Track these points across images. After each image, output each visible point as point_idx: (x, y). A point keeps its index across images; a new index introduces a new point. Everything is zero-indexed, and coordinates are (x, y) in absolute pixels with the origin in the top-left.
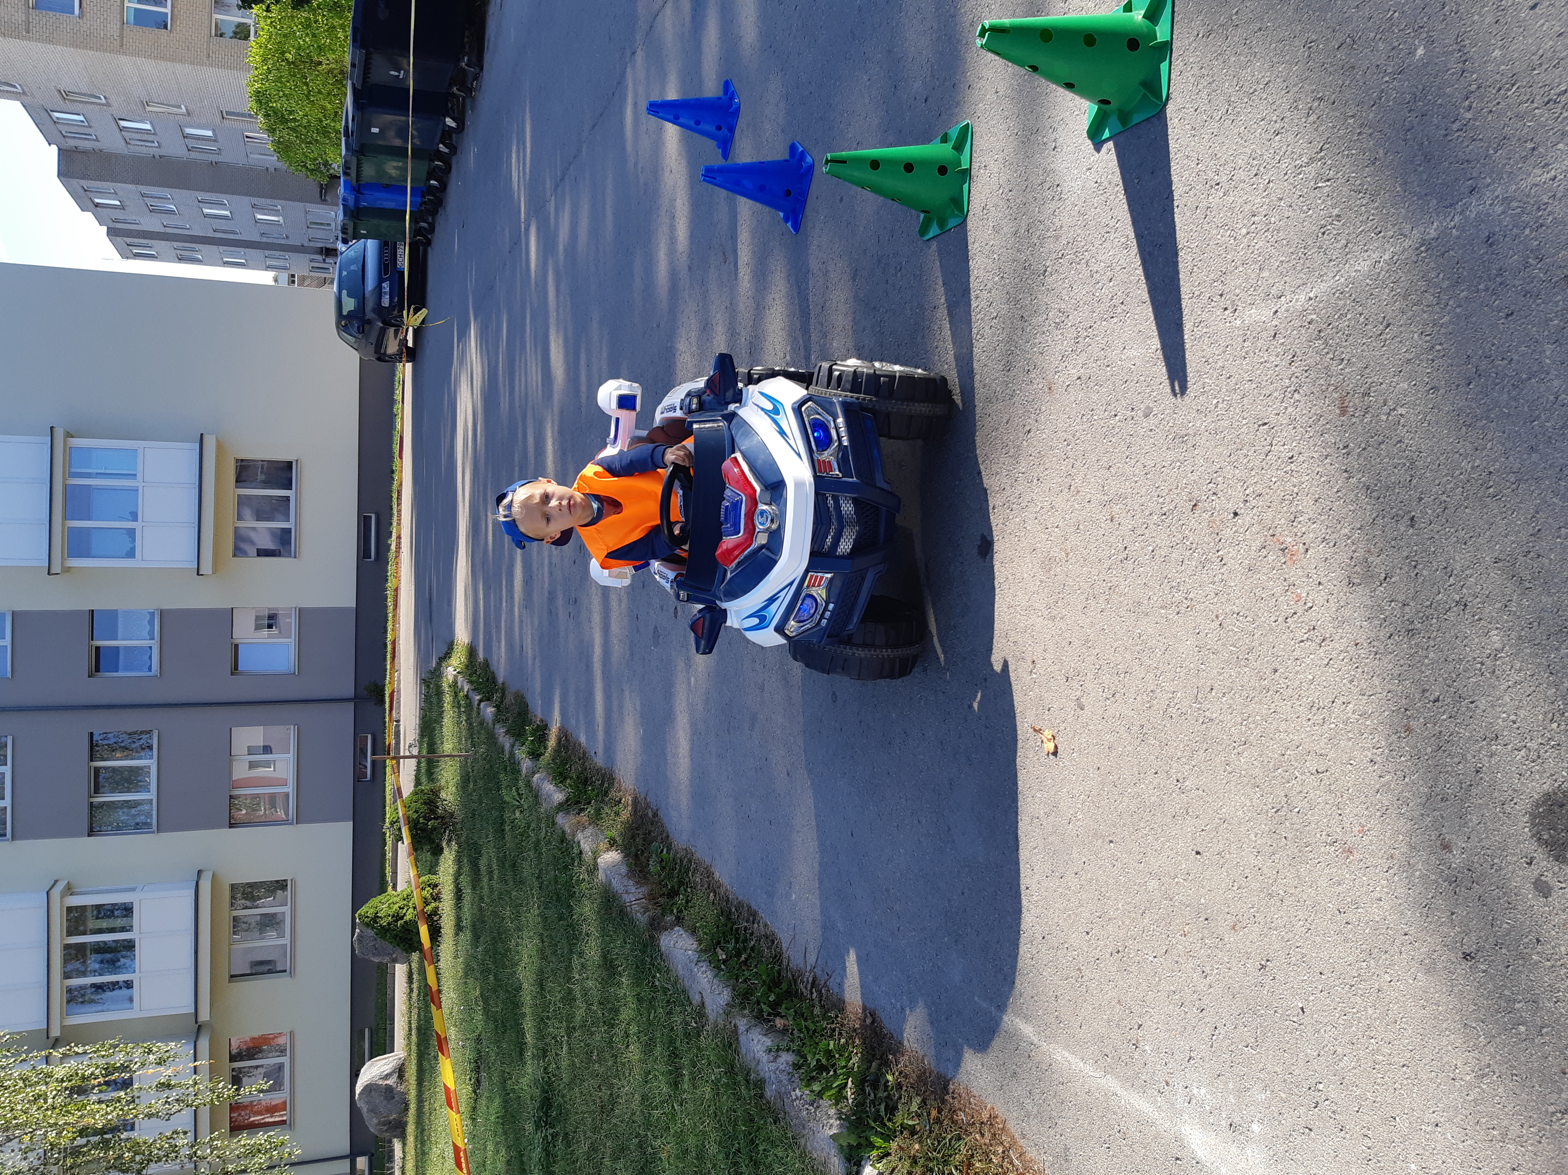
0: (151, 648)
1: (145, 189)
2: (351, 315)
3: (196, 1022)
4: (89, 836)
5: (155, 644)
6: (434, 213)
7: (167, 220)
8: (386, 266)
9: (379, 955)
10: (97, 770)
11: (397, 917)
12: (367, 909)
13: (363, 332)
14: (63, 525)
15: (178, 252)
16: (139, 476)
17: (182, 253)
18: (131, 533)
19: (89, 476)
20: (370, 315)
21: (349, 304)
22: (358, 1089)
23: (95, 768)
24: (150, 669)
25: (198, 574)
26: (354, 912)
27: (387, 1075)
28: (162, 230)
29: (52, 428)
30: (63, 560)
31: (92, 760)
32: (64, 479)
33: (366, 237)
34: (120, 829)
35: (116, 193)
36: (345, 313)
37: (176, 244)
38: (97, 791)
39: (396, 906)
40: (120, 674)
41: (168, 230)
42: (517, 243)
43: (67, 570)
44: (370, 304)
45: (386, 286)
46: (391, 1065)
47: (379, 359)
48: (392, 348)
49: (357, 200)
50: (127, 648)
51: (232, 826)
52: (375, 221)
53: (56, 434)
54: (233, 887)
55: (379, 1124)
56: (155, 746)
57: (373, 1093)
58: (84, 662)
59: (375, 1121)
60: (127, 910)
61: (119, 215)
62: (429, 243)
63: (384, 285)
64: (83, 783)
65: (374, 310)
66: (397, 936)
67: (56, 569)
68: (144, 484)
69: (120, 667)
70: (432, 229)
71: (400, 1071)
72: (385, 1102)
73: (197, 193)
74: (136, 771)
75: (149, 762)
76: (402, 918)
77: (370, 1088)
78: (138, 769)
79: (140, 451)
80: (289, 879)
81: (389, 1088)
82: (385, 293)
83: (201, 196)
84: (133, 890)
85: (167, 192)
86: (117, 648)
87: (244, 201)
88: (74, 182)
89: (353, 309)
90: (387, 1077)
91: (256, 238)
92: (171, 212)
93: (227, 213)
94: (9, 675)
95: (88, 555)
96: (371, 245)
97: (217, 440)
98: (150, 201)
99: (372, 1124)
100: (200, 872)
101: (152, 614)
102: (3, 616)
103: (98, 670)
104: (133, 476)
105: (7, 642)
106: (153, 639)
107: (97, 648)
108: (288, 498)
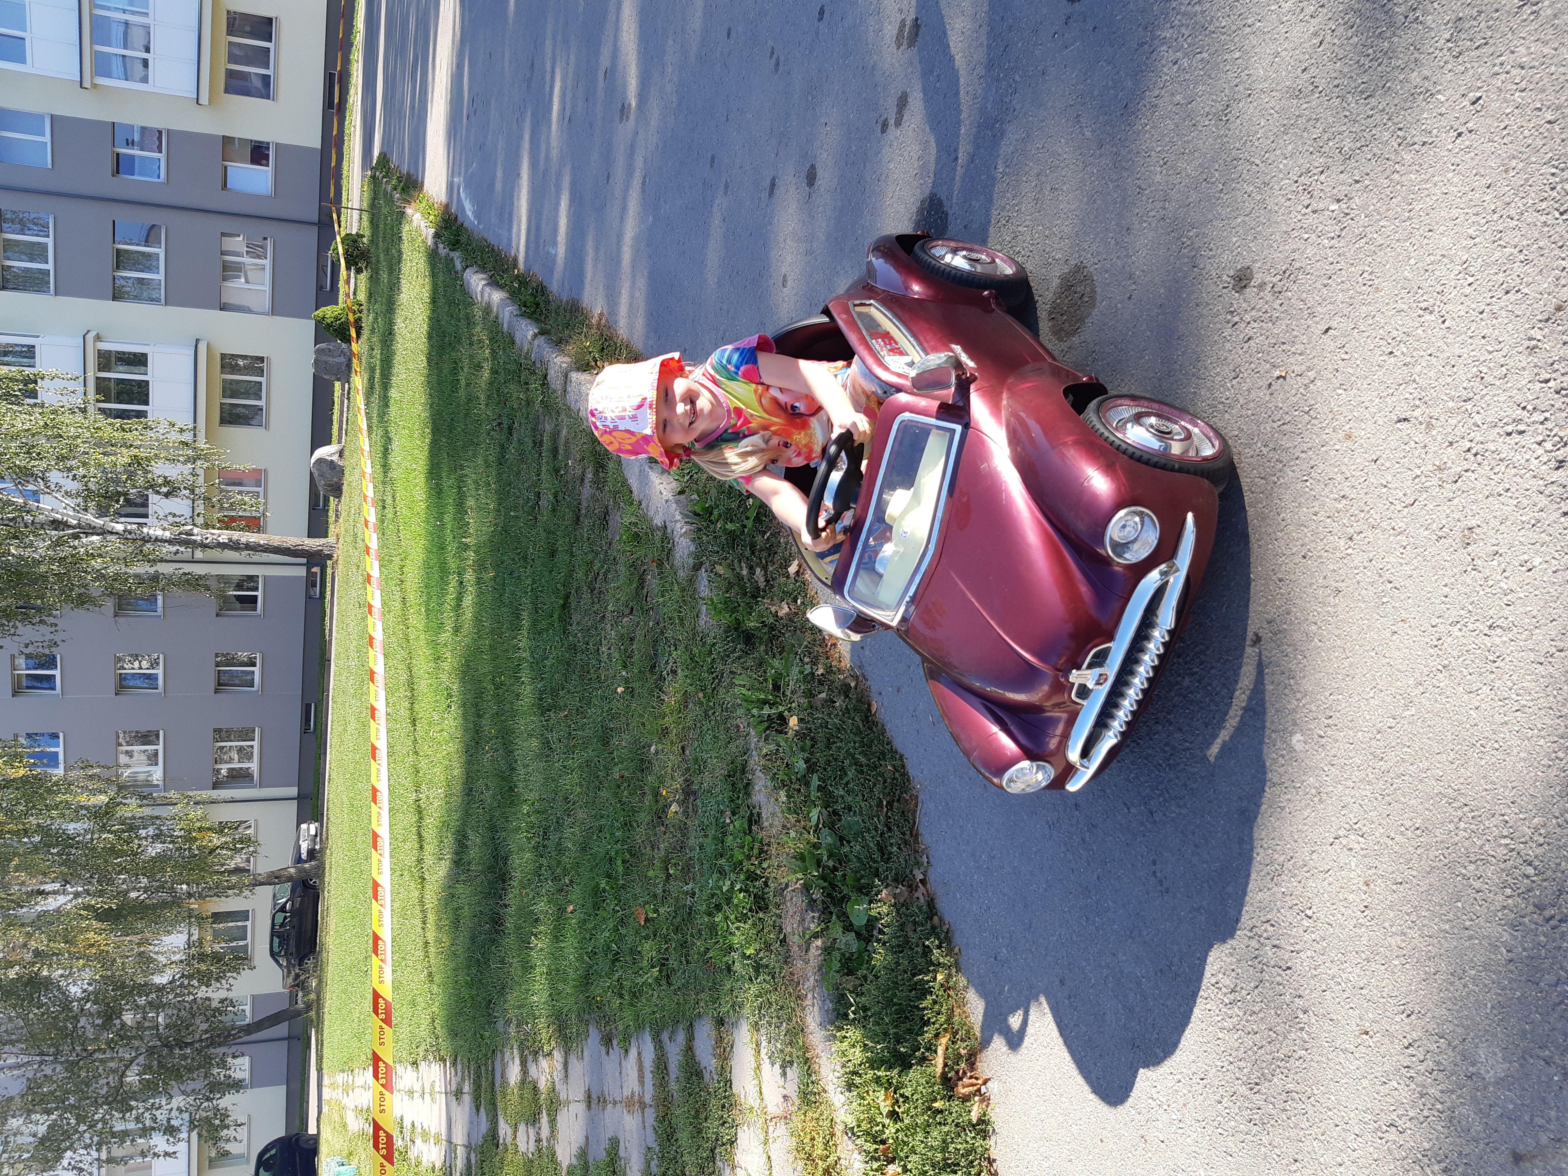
0: (159, 159)
4: (113, 300)
5: (163, 157)
9: (329, 374)
10: (118, 251)
14: (90, 47)
16: (151, 15)
18: (145, 63)
19: (108, 9)
22: (313, 460)
23: (117, 249)
24: (159, 177)
25: (197, 103)
27: (331, 454)
30: (92, 77)
31: (114, 243)
32: (90, 9)
34: (137, 298)
38: (118, 267)
40: (135, 177)
43: (95, 86)
46: (329, 451)
50: (141, 157)
51: (220, 309)
54: (223, 356)
55: (325, 484)
56: (163, 238)
57: (323, 465)
58: (109, 165)
59: (323, 482)
60: (145, 356)
64: (110, 260)
67: (87, 84)
68: (155, 23)
69: (136, 171)
71: (340, 452)
72: (330, 471)
74: (148, 256)
75: (158, 251)
76: (341, 320)
77: (320, 461)
78: (150, 255)
80: (265, 356)
81: (332, 461)
84: (148, 343)
86: (132, 157)
90: (331, 457)
94: (50, 166)
95: (109, 75)
100: (197, 340)
101: (160, 132)
102: (40, 117)
103: (118, 172)
104: (146, 14)
105: (47, 139)
106: (160, 152)
107: (118, 154)
108: (268, 49)
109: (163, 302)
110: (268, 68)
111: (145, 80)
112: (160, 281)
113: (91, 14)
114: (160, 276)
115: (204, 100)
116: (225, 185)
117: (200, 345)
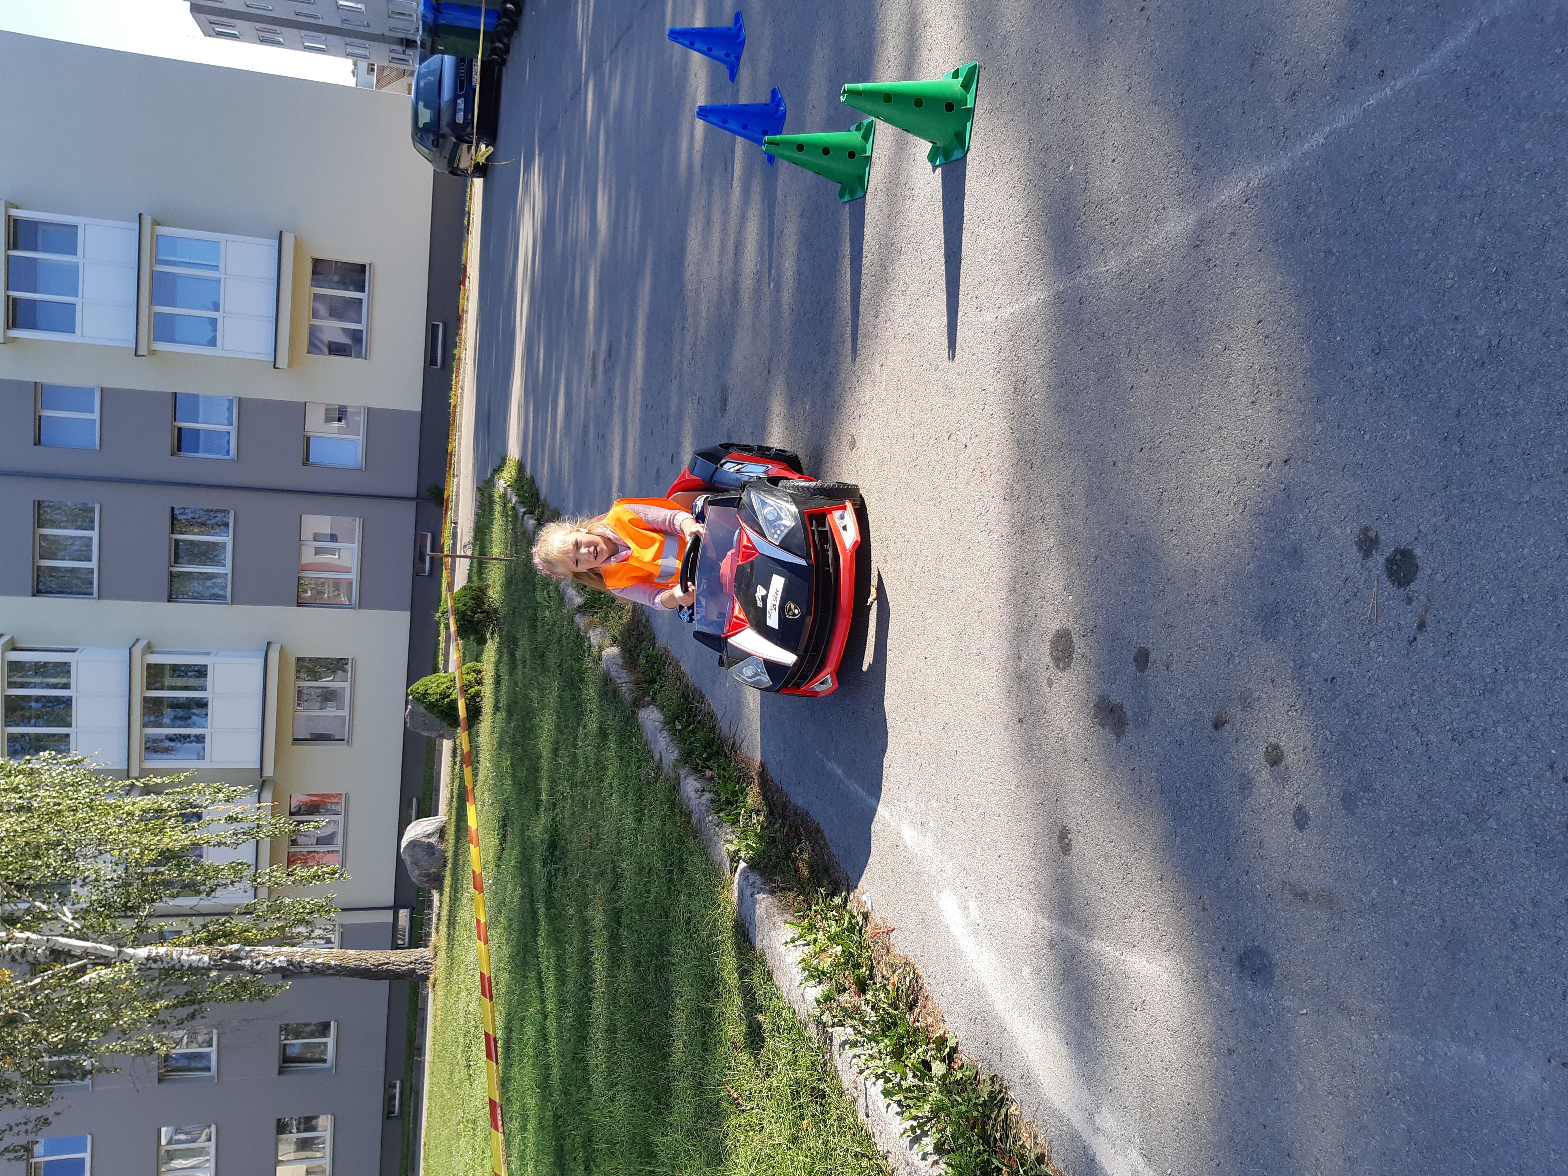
0: (229, 433)
2: (427, 128)
3: (261, 777)
4: (169, 601)
5: (233, 430)
6: (510, 35)
8: (462, 82)
9: (428, 730)
10: (177, 542)
11: (444, 695)
12: (419, 686)
13: (437, 146)
14: (150, 309)
15: (258, 32)
16: (221, 268)
17: (264, 34)
18: (213, 322)
19: (174, 264)
20: (445, 129)
21: (425, 116)
22: (404, 843)
23: (176, 540)
24: (228, 453)
25: (275, 367)
26: (407, 688)
27: (429, 834)
28: (245, 10)
29: (140, 215)
30: (149, 343)
31: (172, 533)
32: (151, 266)
33: (443, 53)
34: (198, 598)
36: (421, 125)
37: (258, 26)
38: (176, 561)
39: (444, 686)
40: (200, 455)
41: (251, 10)
42: (578, 92)
43: (152, 352)
44: (445, 119)
45: (461, 102)
46: (434, 826)
47: (452, 173)
48: (465, 162)
49: (436, 19)
50: (207, 431)
51: (299, 604)
52: (453, 38)
53: (144, 222)
54: (299, 659)
55: (420, 875)
56: (231, 525)
57: (416, 849)
58: (167, 442)
59: (417, 872)
60: (201, 672)
62: (503, 62)
63: (459, 101)
64: (164, 553)
65: (448, 125)
66: (443, 711)
67: (143, 351)
68: (226, 276)
69: (201, 449)
70: (507, 49)
71: (441, 832)
72: (426, 857)
74: (212, 547)
75: (225, 539)
76: (448, 696)
77: (413, 844)
78: (215, 544)
79: (223, 245)
80: (350, 657)
81: (430, 845)
82: (460, 110)
84: (208, 654)
86: (197, 431)
89: (428, 121)
90: (429, 835)
91: (337, 23)
94: (98, 447)
95: (172, 340)
96: (448, 61)
97: (296, 238)
99: (414, 875)
100: (269, 644)
101: (231, 401)
102: (91, 391)
103: (179, 449)
104: (216, 267)
105: (96, 416)
106: (231, 425)
107: (180, 429)
108: (360, 300)
109: (229, 600)
110: (360, 321)
111: (213, 342)
112: (227, 574)
113: (152, 272)
114: (227, 570)
115: (283, 362)
116: (307, 460)
117: (270, 653)
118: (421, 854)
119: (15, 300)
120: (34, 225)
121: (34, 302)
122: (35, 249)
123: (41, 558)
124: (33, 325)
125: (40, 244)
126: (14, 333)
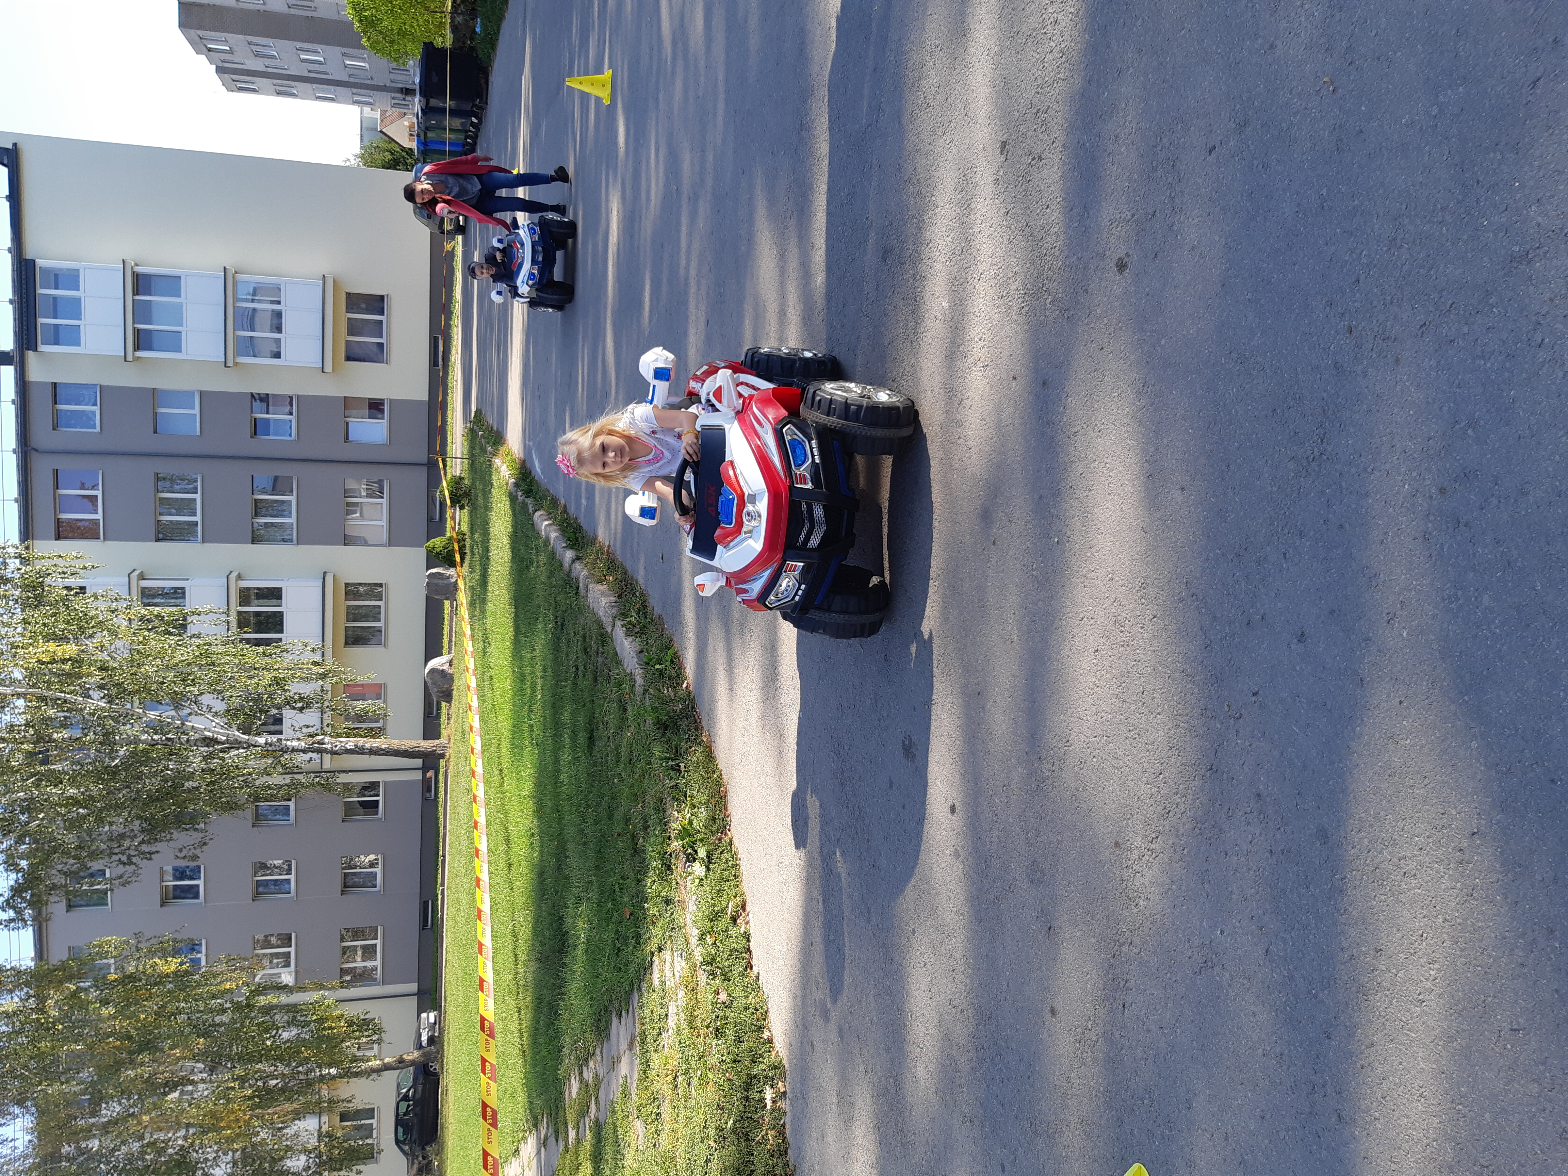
0: (291, 421)
1: (250, 38)
4: (253, 543)
5: (294, 419)
7: (268, 62)
10: (256, 501)
14: (233, 334)
15: (278, 88)
16: (283, 303)
17: (281, 88)
18: (278, 341)
19: (250, 301)
22: (427, 672)
24: (290, 435)
25: (322, 372)
27: (442, 664)
28: (264, 69)
29: (225, 268)
30: (234, 357)
31: (253, 494)
32: (234, 303)
34: (273, 540)
35: (226, 41)
37: (275, 81)
38: (256, 515)
40: (271, 437)
41: (269, 70)
43: (236, 364)
46: (443, 661)
50: (275, 420)
51: (345, 545)
53: (227, 272)
54: (347, 585)
55: (438, 693)
56: (295, 487)
57: (435, 675)
58: (248, 429)
60: (279, 590)
61: (227, 57)
64: (249, 509)
67: (230, 363)
68: (287, 308)
69: (271, 433)
71: (448, 664)
72: (441, 679)
73: (296, 43)
75: (291, 498)
77: (433, 671)
78: (283, 502)
79: (284, 286)
80: (383, 582)
81: (443, 671)
83: (299, 45)
84: (282, 579)
85: (270, 42)
86: (268, 420)
87: (337, 50)
88: (192, 32)
91: (345, 78)
92: (273, 57)
93: (322, 59)
94: (198, 434)
95: (249, 355)
97: (334, 279)
98: (255, 48)
100: (325, 573)
101: (291, 398)
102: (191, 394)
103: (255, 434)
104: (279, 303)
105: (196, 411)
106: (292, 414)
107: (256, 419)
108: (381, 321)
109: (295, 542)
110: (381, 337)
111: (277, 355)
112: (292, 524)
113: (234, 307)
114: (293, 520)
115: (328, 368)
116: (347, 438)
117: (327, 577)
118: (438, 677)
119: (138, 330)
120: (148, 277)
121: (150, 331)
122: (150, 294)
123: (160, 514)
124: (150, 348)
125: (153, 289)
126: (139, 354)
